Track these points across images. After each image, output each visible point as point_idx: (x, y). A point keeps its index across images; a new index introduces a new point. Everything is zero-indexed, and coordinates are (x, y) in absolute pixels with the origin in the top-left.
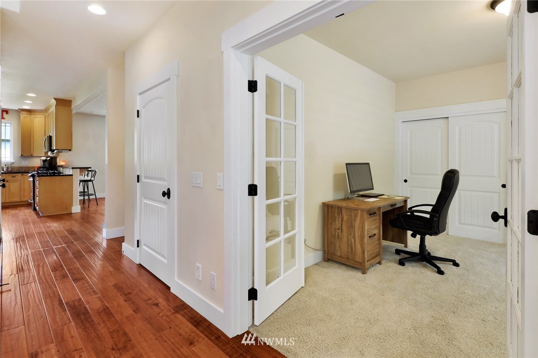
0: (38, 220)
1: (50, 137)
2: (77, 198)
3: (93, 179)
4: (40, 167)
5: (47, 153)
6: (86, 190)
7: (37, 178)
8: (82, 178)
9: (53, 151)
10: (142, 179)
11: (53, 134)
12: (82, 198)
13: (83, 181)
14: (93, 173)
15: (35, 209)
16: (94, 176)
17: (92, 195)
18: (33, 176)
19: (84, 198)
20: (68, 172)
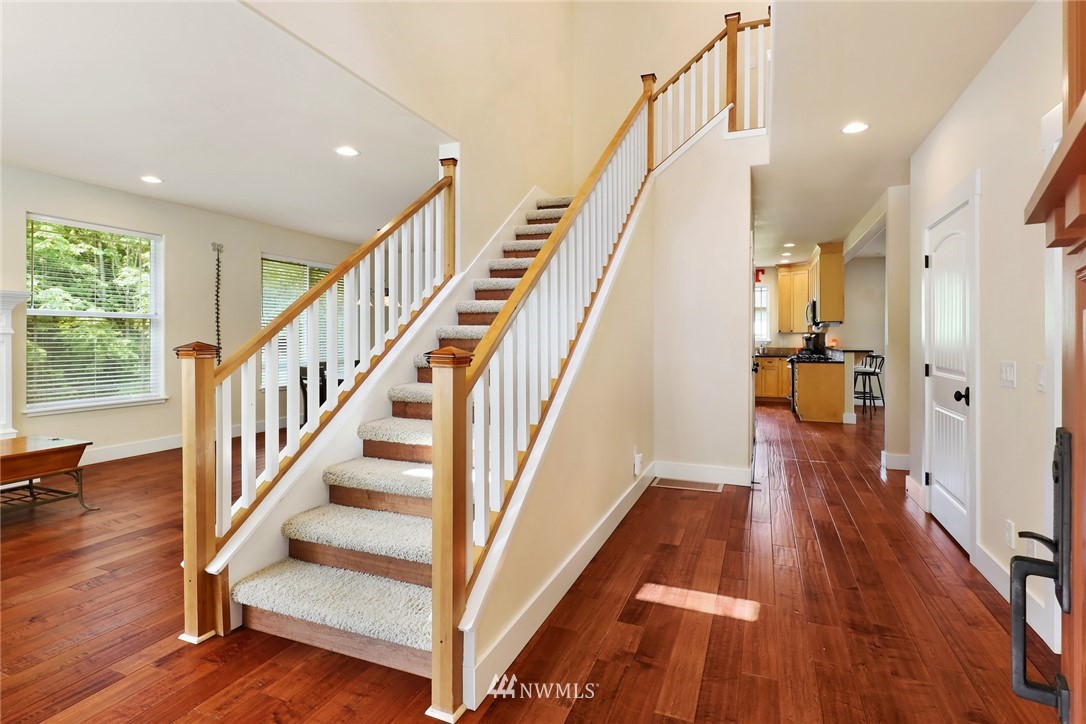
0: (796, 424)
1: (814, 303)
2: (852, 402)
3: (878, 371)
4: (802, 349)
5: (810, 327)
6: (867, 390)
7: (796, 365)
8: (861, 368)
9: (817, 324)
10: (934, 371)
11: (816, 298)
12: (861, 402)
13: (864, 374)
14: (879, 360)
15: (794, 411)
16: (881, 366)
17: (877, 398)
18: (792, 361)
19: (864, 403)
20: (838, 357)
